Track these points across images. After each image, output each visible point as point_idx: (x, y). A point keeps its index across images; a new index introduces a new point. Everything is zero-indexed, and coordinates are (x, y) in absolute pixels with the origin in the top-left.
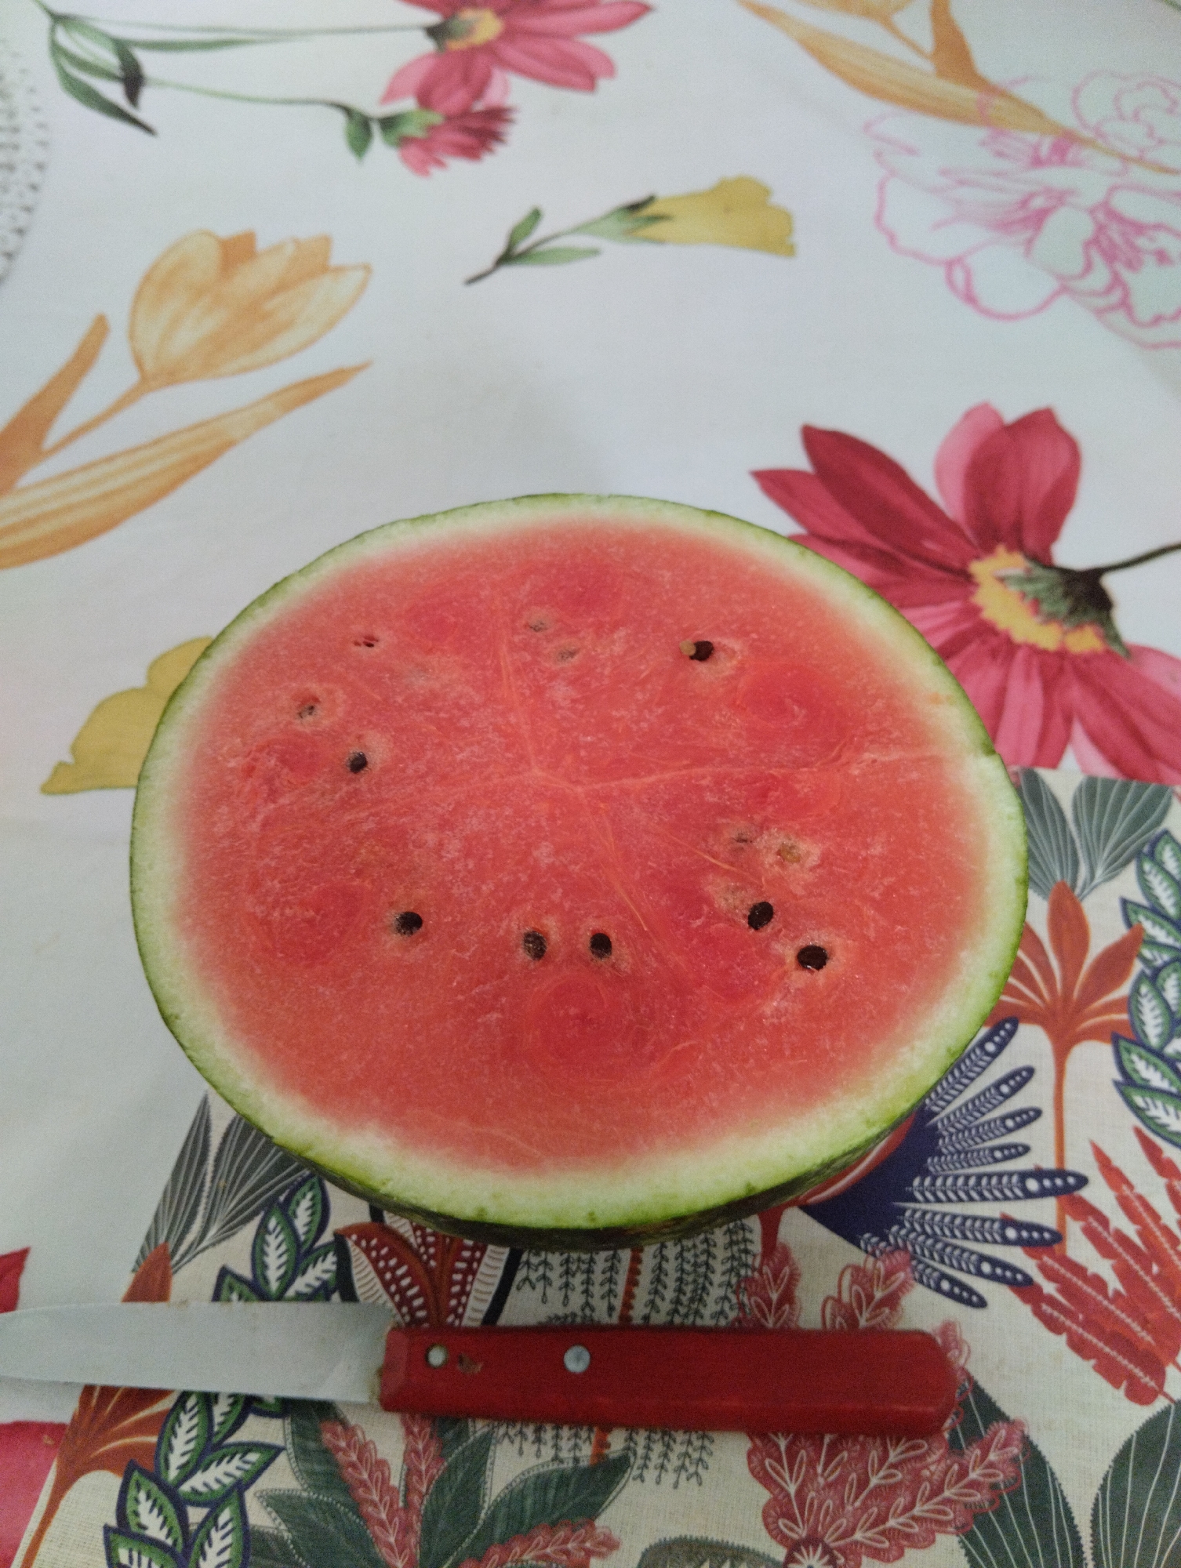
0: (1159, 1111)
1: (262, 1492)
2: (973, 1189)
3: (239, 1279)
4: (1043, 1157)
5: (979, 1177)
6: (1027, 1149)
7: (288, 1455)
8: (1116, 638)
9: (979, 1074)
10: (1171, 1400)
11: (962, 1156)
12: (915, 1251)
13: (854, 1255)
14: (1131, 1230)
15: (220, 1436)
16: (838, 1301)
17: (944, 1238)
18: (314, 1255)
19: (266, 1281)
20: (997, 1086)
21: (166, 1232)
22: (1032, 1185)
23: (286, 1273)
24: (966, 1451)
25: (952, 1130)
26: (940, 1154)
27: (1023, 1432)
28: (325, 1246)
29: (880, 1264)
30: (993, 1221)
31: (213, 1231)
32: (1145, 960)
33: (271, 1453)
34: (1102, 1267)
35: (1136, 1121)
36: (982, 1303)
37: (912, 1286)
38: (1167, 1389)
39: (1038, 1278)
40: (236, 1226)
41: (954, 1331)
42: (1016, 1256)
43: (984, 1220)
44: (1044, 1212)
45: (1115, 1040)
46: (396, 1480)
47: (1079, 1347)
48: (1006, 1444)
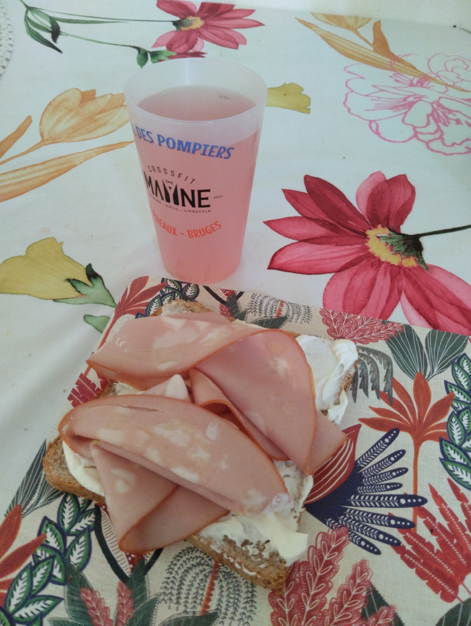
0: (459, 472)
1: (51, 618)
2: (377, 501)
3: (51, 522)
4: (408, 489)
5: (380, 496)
6: (401, 486)
7: (65, 602)
8: (423, 262)
9: (382, 452)
10: (461, 601)
11: (373, 487)
12: (350, 528)
13: (324, 528)
14: (445, 524)
15: (35, 592)
16: (315, 548)
17: (363, 523)
18: (86, 514)
19: (63, 524)
20: (389, 457)
21: (21, 500)
22: (403, 501)
23: (72, 521)
24: (369, 618)
25: (369, 475)
26: (363, 485)
27: (394, 611)
28: (91, 510)
29: (334, 532)
30: (385, 516)
31: (42, 500)
32: (454, 407)
33: (57, 600)
34: (433, 540)
35: (448, 476)
36: (378, 553)
37: (348, 543)
38: (459, 595)
39: (404, 542)
40: (52, 499)
41: (366, 564)
42: (394, 532)
43: (381, 515)
44: (407, 513)
45: (441, 441)
46: (112, 616)
47: (421, 575)
48: (386, 617)
